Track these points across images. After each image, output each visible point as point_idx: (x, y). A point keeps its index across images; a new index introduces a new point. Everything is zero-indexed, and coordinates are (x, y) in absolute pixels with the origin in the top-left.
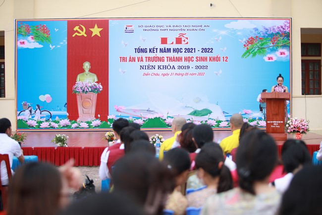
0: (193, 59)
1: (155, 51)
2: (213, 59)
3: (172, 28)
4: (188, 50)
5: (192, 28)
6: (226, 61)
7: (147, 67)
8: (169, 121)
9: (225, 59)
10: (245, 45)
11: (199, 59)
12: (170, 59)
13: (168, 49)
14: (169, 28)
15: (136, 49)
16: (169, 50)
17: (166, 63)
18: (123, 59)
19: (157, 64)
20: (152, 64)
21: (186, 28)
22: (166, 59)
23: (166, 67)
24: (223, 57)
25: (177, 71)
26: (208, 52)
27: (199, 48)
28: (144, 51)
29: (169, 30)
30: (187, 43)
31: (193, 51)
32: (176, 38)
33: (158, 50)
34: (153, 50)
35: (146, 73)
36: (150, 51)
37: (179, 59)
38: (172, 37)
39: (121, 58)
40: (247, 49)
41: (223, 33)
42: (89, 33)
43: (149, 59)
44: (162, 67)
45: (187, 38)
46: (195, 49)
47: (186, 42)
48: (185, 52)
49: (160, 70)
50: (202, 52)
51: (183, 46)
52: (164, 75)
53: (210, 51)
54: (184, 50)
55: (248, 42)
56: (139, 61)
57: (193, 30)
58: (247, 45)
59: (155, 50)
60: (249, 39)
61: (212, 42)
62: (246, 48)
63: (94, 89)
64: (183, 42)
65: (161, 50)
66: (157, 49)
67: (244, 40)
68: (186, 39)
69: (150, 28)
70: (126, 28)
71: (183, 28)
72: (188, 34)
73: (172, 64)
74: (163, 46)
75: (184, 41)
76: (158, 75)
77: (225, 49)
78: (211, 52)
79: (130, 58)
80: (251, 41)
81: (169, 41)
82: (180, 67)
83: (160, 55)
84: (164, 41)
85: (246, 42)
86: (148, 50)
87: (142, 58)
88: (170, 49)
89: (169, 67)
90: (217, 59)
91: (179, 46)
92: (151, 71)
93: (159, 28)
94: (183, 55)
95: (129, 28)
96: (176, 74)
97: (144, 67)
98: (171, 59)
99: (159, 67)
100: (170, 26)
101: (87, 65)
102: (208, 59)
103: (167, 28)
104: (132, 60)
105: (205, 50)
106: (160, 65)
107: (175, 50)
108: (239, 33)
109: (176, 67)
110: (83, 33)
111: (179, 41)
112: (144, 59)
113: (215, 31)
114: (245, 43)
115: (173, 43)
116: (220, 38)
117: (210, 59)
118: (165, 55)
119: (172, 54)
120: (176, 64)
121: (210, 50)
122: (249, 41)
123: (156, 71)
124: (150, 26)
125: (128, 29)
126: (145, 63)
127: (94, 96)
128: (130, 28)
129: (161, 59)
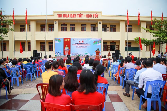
0: (85, 45)
4: (84, 43)
8: (80, 55)
17: (80, 46)
18: (73, 45)
28: (76, 43)
37: (82, 45)
38: (81, 41)
41: (90, 40)
42: (67, 40)
43: (77, 45)
51: (83, 43)
63: (68, 50)
72: (84, 41)
73: (81, 46)
74: (80, 43)
77: (90, 43)
80: (94, 42)
83: (79, 44)
84: (80, 42)
90: (89, 45)
91: (82, 43)
92: (77, 47)
94: (83, 44)
100: (81, 39)
101: (67, 46)
102: (87, 45)
105: (87, 43)
108: (92, 41)
110: (66, 40)
111: (82, 42)
119: (81, 44)
120: (82, 46)
123: (79, 47)
124: (78, 39)
125: (74, 40)
127: (68, 51)
129: (79, 45)
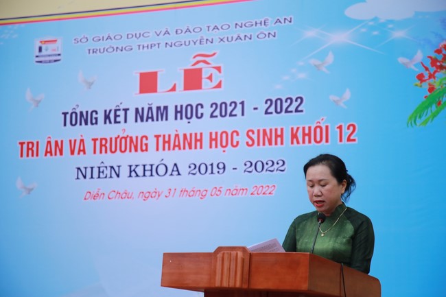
0: (236, 138)
1: (121, 119)
2: (304, 135)
3: (173, 38)
4: (223, 110)
5: (234, 32)
6: (349, 140)
7: (96, 171)
9: (346, 133)
10: (420, 77)
11: (255, 137)
12: (164, 142)
13: (158, 108)
14: (163, 39)
15: (65, 114)
16: (162, 112)
17: (152, 156)
18: (29, 148)
19: (124, 160)
20: (110, 159)
21: (215, 35)
22: (152, 142)
23: (152, 170)
24: (340, 127)
25: (186, 181)
26: (287, 111)
27: (256, 100)
28: (86, 118)
29: (162, 45)
30: (219, 86)
31: (238, 111)
32: (186, 71)
33: (131, 114)
34: (116, 116)
35: (94, 192)
36: (107, 117)
37: (193, 142)
39: (22, 144)
40: (431, 89)
41: (340, 38)
43: (103, 145)
44: (140, 171)
45: (219, 69)
46: (242, 103)
47: (215, 83)
48: (212, 116)
49: (134, 178)
50: (266, 113)
51: (205, 96)
52: (146, 196)
53: (292, 108)
54: (207, 111)
55: (434, 62)
56: (72, 153)
57: (239, 38)
58: (432, 76)
59: (121, 113)
60: (438, 51)
61: (302, 76)
62: (426, 86)
64: (205, 82)
65: (140, 115)
66: (126, 110)
67: (420, 56)
68: (215, 72)
69: (107, 44)
70: (40, 49)
71: (206, 35)
72: (222, 54)
73: (171, 157)
74: (144, 101)
75: (210, 78)
76: (127, 195)
77: (347, 95)
78: (297, 111)
79: (49, 142)
81: (163, 84)
82: (196, 169)
83: (134, 129)
84: (148, 82)
85: (428, 63)
86: (101, 117)
87: (82, 141)
88: (166, 108)
89: (162, 170)
90: (317, 135)
91: (192, 97)
92: (107, 185)
93: (134, 43)
94: (205, 126)
95: (49, 50)
96: (184, 191)
97: (89, 171)
98: (169, 142)
99: (132, 171)
100: (167, 32)
102: (287, 136)
103: (155, 40)
104: (55, 148)
105: (276, 106)
106: (134, 164)
107: (179, 112)
108: (399, 34)
109: (184, 169)
111: (193, 79)
112: (89, 146)
113: (311, 33)
114: (421, 70)
115: (174, 89)
116: (330, 58)
117: (294, 136)
118: (150, 129)
119: (171, 127)
120: (184, 157)
121: (295, 104)
122: (440, 57)
123: (123, 182)
124: (109, 38)
125: (44, 52)
126: (91, 159)
128: (51, 46)
129: (137, 144)
